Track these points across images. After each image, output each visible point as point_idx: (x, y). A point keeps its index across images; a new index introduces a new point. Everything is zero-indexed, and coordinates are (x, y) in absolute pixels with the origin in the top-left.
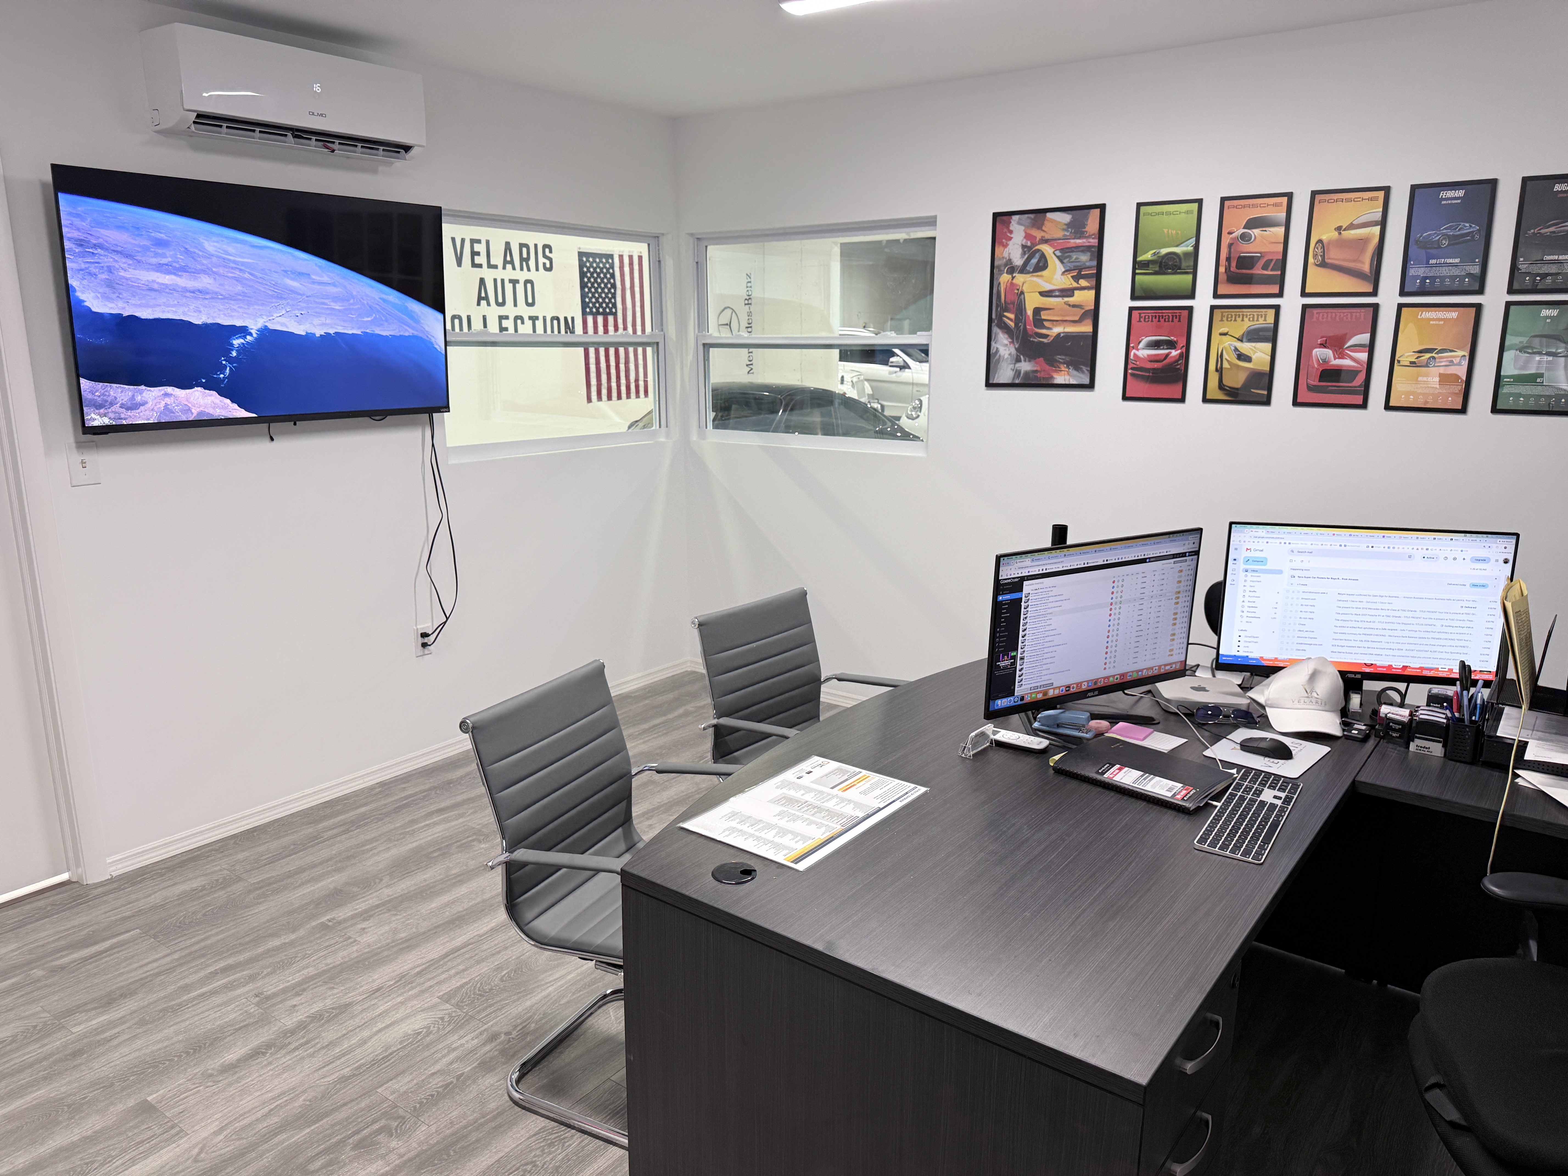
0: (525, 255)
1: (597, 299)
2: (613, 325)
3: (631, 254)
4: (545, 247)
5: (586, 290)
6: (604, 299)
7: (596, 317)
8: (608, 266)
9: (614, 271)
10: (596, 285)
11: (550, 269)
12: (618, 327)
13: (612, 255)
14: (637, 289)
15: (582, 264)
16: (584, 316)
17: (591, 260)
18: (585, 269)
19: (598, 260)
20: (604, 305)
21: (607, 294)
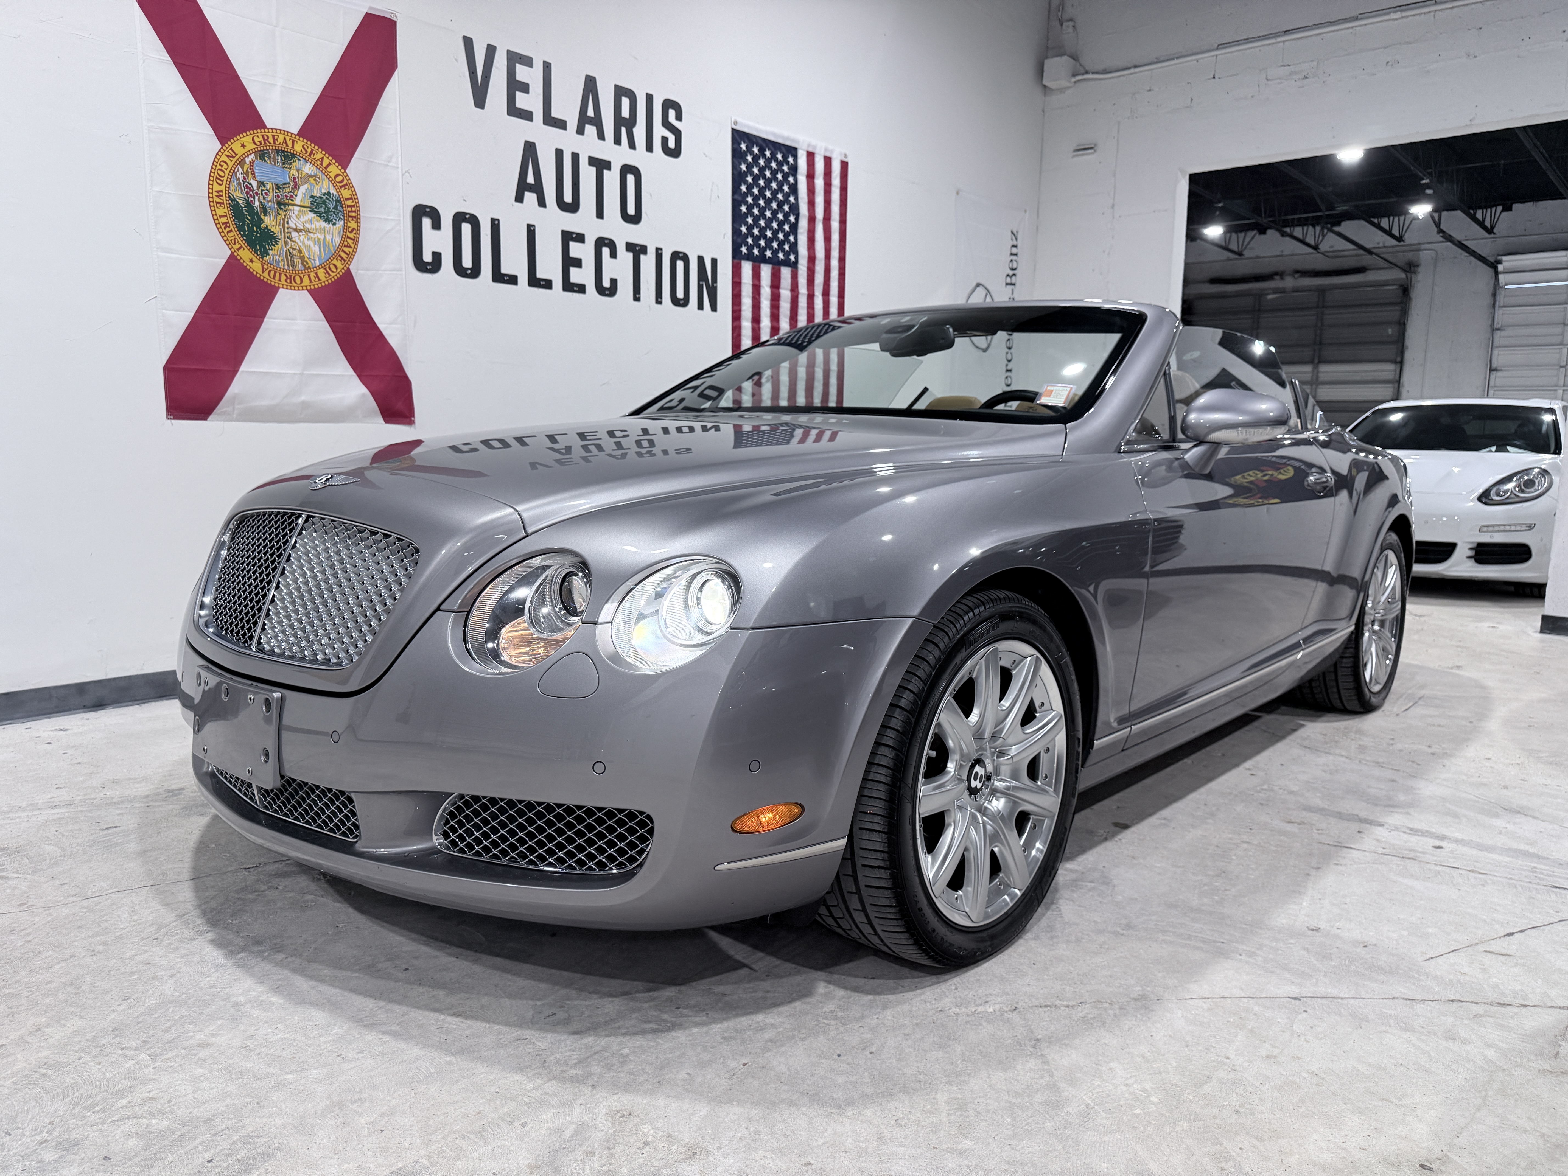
1: (762, 230)
2: (789, 287)
3: (828, 155)
4: (669, 104)
5: (744, 209)
6: (775, 233)
7: (759, 267)
8: (785, 168)
9: (796, 180)
10: (762, 202)
11: (675, 153)
12: (798, 293)
13: (795, 149)
14: (835, 225)
15: (737, 155)
16: (736, 261)
17: (756, 150)
18: (743, 167)
19: (768, 153)
20: (775, 245)
21: (781, 224)
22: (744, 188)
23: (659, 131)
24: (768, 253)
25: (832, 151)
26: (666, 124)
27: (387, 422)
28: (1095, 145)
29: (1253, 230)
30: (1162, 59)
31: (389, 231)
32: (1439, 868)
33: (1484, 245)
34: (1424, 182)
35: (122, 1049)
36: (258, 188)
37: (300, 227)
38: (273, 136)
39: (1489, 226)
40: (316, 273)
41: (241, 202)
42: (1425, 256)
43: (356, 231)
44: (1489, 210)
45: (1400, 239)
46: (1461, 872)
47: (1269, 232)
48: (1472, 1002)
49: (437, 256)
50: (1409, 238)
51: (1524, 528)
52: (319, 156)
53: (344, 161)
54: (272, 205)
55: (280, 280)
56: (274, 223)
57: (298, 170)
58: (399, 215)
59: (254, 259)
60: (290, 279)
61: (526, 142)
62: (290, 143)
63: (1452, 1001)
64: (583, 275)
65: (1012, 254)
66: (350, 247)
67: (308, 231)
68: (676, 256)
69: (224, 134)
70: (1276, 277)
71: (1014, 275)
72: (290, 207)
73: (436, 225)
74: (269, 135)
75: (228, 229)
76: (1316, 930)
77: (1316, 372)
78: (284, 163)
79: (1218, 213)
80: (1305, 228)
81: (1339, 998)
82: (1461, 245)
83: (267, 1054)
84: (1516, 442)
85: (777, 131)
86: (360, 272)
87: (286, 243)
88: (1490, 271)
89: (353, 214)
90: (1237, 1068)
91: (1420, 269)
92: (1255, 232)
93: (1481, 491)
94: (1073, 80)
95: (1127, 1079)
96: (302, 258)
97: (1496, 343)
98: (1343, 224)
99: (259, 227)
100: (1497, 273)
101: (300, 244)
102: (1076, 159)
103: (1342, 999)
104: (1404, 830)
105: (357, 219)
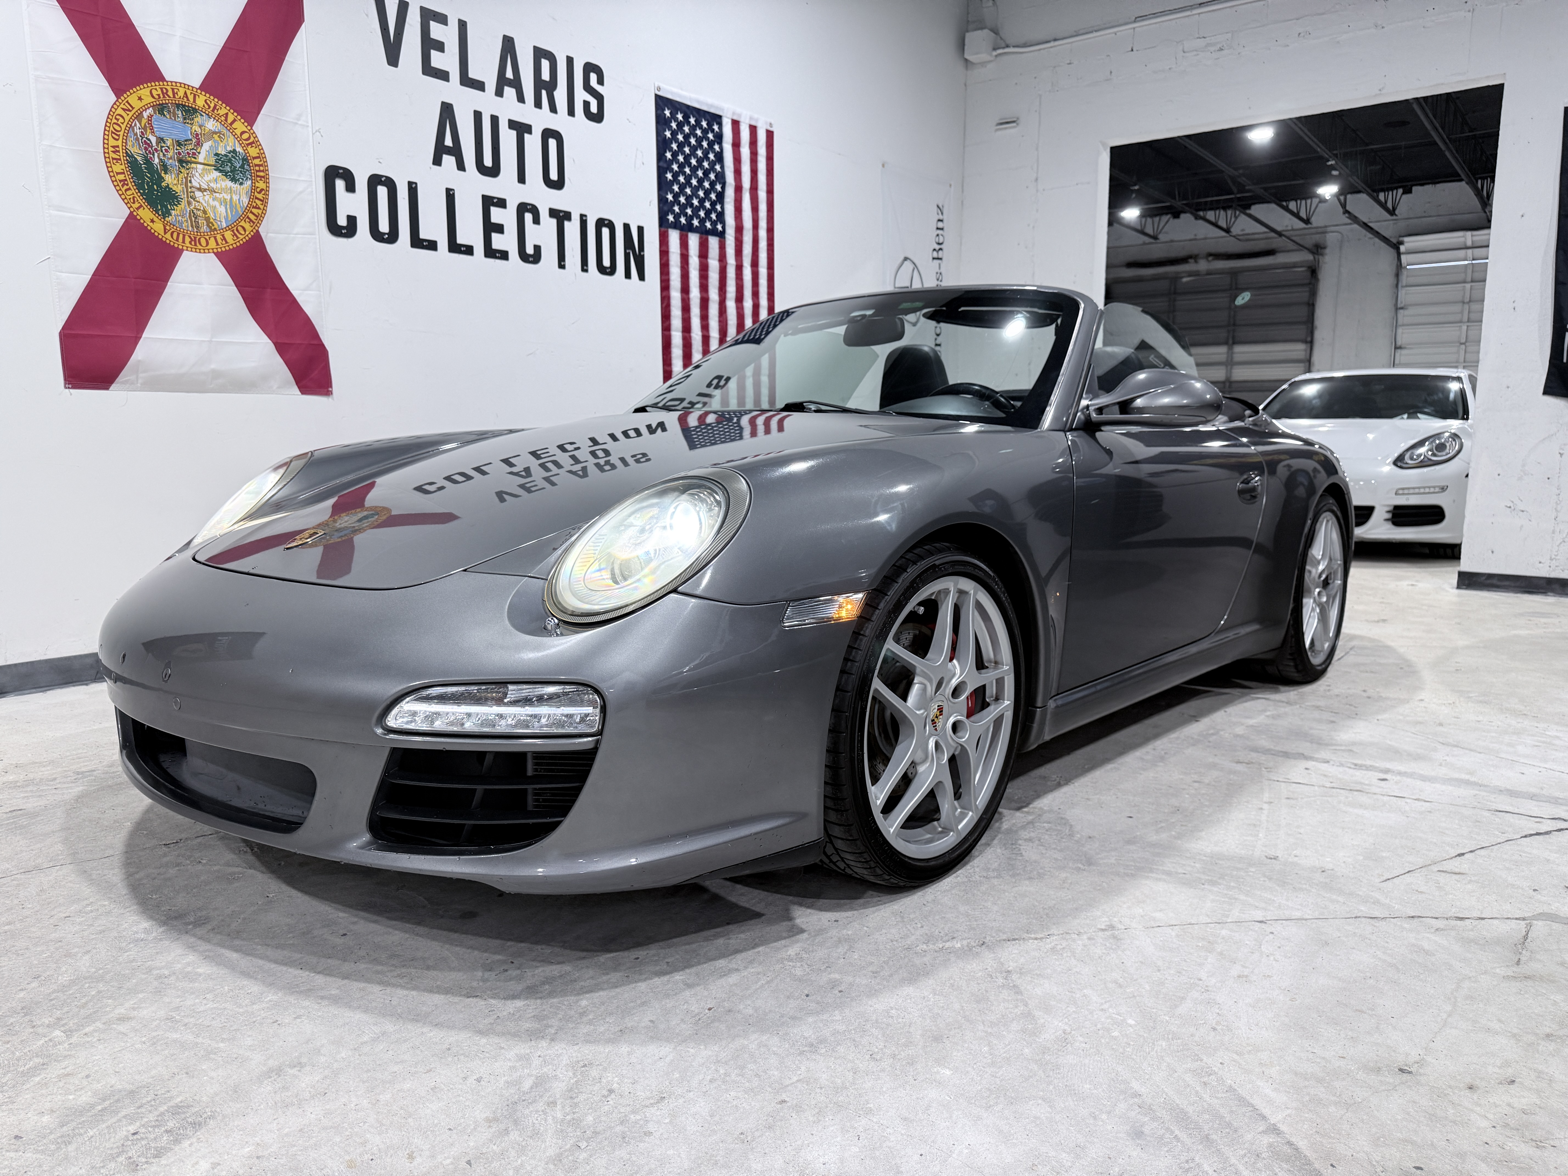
0: (546, 76)
1: (689, 199)
2: (717, 257)
3: (753, 123)
4: (590, 68)
5: (669, 176)
6: (702, 201)
7: (687, 236)
8: (711, 136)
9: (721, 148)
10: (687, 170)
11: (598, 118)
12: (726, 263)
13: (720, 117)
14: (762, 195)
15: (661, 122)
16: (663, 229)
17: (680, 116)
18: (668, 134)
19: (692, 120)
20: (702, 214)
21: (707, 193)
22: (669, 155)
23: (581, 96)
24: (696, 222)
25: (757, 120)
26: (587, 87)
27: (303, 393)
28: (1018, 118)
29: (1167, 214)
30: (1081, 32)
31: (301, 192)
32: (1386, 798)
33: (1387, 227)
34: (1330, 163)
35: (34, 1027)
36: (157, 144)
37: (204, 186)
38: (173, 89)
39: (1391, 208)
40: (223, 236)
41: (139, 158)
42: (1331, 239)
43: (266, 191)
44: (1390, 193)
45: (1307, 221)
46: (1408, 801)
47: (1182, 216)
48: (1432, 917)
49: (352, 220)
50: (1316, 221)
51: (1437, 490)
52: (223, 112)
53: (250, 118)
54: (172, 163)
55: (184, 242)
56: (175, 182)
57: (200, 126)
58: (311, 176)
59: (155, 219)
60: (195, 241)
61: (443, 103)
62: (191, 98)
63: (1412, 917)
64: (505, 241)
65: (938, 229)
66: (259, 208)
67: (213, 191)
68: (601, 223)
69: (119, 88)
70: (1190, 260)
71: (941, 249)
72: (193, 165)
73: (351, 187)
74: (168, 88)
75: (126, 187)
76: (1275, 859)
77: (1230, 353)
78: (185, 119)
79: (1134, 195)
80: (1217, 212)
81: (1303, 919)
82: (1366, 226)
83: (196, 1025)
84: (1426, 410)
85: (702, 98)
86: (270, 235)
87: (189, 203)
88: (1392, 252)
89: (262, 174)
90: (1210, 989)
91: (1327, 251)
92: (1169, 216)
93: (1396, 455)
94: (995, 53)
95: (1102, 1004)
96: (207, 219)
97: (1400, 322)
98: (1253, 207)
99: (159, 186)
100: (1399, 254)
101: (205, 205)
102: (999, 133)
103: (1306, 920)
104: (1349, 765)
105: (266, 179)
